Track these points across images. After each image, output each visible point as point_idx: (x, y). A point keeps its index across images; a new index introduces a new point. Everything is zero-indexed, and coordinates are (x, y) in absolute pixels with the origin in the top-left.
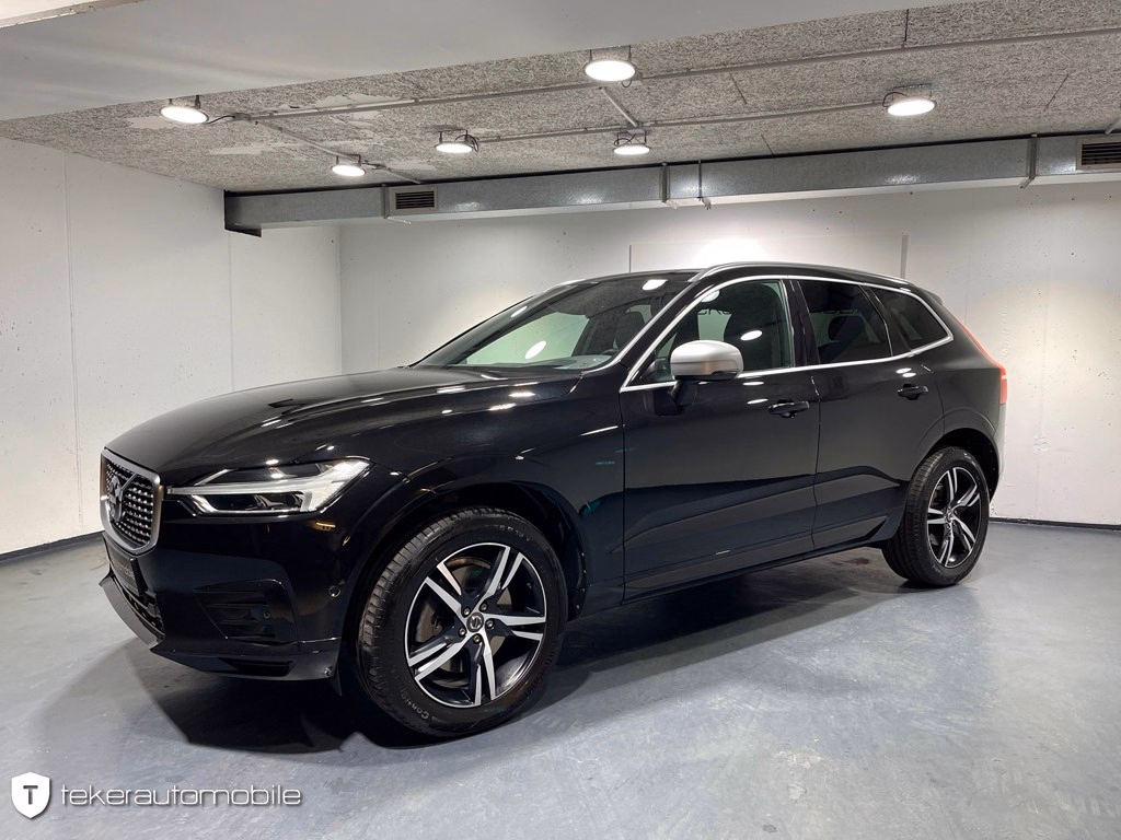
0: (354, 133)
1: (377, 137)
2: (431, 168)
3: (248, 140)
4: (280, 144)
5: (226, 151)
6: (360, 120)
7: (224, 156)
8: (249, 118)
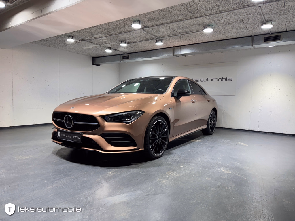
0: (105, 42)
2: (126, 50)
3: (88, 45)
6: (104, 40)
7: (86, 49)
8: (84, 40)
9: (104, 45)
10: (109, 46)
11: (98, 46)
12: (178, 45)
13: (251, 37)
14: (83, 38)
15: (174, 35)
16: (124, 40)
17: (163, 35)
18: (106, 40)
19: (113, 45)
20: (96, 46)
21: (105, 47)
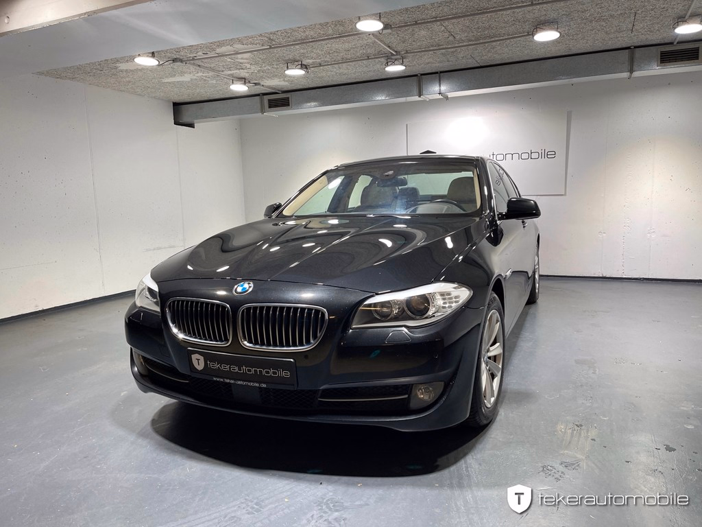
0: (240, 66)
1: (253, 67)
2: (286, 83)
4: (200, 74)
6: (242, 59)
7: (170, 83)
8: (181, 61)
9: (230, 72)
10: (243, 74)
11: (211, 74)
12: (434, 71)
13: (627, 50)
14: (182, 54)
15: (442, 47)
16: (298, 58)
18: (246, 59)
19: (259, 71)
20: (204, 75)
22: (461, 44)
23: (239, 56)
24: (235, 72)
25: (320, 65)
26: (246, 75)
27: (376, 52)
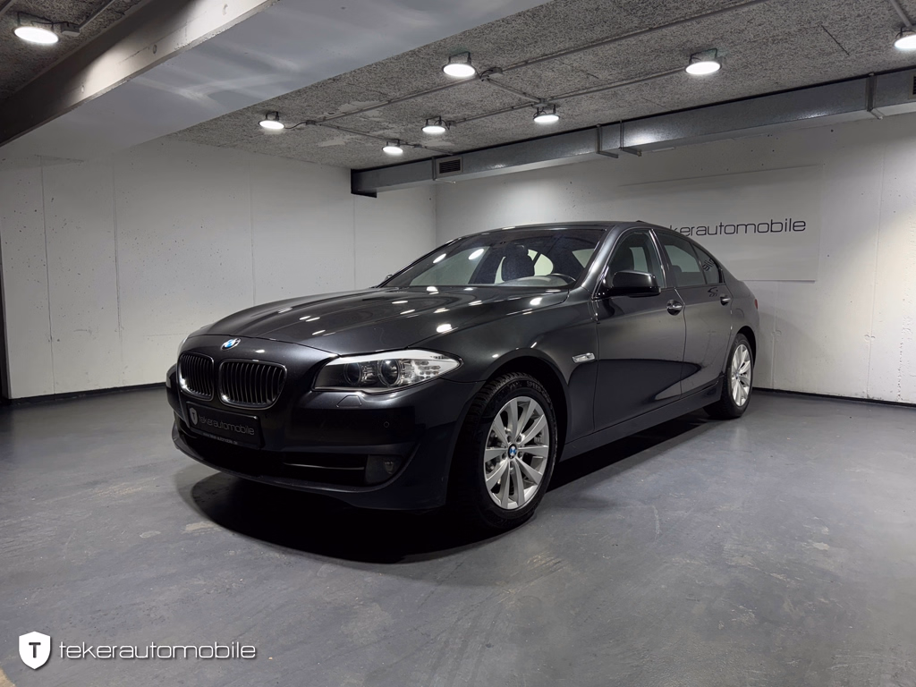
0: (378, 125)
1: (390, 126)
2: (449, 144)
3: (331, 136)
4: (348, 136)
5: (324, 144)
6: (373, 117)
8: (314, 122)
9: (376, 133)
10: (392, 134)
11: (359, 136)
12: (615, 120)
13: (865, 79)
14: (310, 115)
15: (591, 90)
16: (434, 114)
17: (556, 91)
18: (380, 117)
19: (405, 129)
20: (354, 137)
21: (380, 137)
22: (613, 85)
23: (368, 113)
24: (381, 132)
25: (465, 120)
26: (398, 136)
27: (516, 100)
